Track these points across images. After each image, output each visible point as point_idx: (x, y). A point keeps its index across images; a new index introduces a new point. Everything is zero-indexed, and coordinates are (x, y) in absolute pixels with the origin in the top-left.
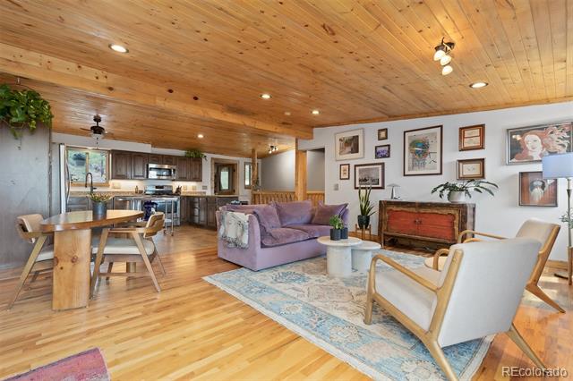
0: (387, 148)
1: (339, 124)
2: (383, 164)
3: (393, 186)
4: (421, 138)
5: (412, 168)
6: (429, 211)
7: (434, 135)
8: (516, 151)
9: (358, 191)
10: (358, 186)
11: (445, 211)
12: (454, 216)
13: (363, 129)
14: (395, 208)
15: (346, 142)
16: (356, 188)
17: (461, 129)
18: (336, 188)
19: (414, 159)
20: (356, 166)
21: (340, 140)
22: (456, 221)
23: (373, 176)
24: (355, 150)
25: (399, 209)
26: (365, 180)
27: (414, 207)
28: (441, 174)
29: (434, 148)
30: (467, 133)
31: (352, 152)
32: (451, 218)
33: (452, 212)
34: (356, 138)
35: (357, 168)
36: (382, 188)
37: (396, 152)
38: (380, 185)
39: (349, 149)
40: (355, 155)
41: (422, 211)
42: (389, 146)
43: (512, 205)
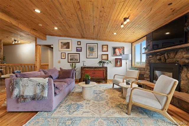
0: (81, 48)
1: (60, 36)
2: (79, 54)
3: (84, 61)
4: (91, 46)
5: (89, 56)
6: (97, 69)
7: (95, 46)
8: (114, 53)
9: (69, 63)
10: (69, 61)
11: (102, 69)
12: (104, 70)
13: (71, 40)
14: (87, 69)
15: (64, 44)
16: (68, 62)
17: (102, 45)
18: (59, 62)
19: (90, 53)
20: (68, 54)
21: (61, 43)
22: (105, 72)
23: (76, 58)
24: (68, 48)
25: (88, 69)
26: (72, 59)
27: (93, 68)
28: (97, 58)
29: (96, 50)
30: (104, 47)
31: (67, 48)
32: (103, 71)
33: (104, 69)
34: (68, 43)
35: (69, 54)
36: (79, 62)
37: (84, 50)
38: (78, 61)
39: (65, 47)
40: (68, 49)
41: (95, 69)
42: (81, 47)
43: (114, 67)
